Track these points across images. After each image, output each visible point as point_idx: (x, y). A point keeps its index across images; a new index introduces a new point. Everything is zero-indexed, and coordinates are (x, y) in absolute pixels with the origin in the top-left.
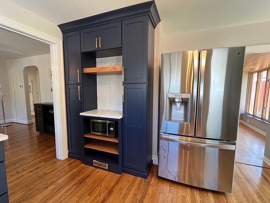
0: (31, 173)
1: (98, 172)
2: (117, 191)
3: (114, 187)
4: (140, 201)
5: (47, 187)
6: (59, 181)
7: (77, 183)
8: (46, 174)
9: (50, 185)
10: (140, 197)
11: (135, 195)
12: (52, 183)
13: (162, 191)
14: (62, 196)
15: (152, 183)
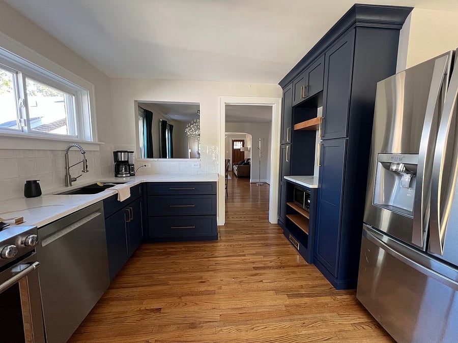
0: (246, 222)
1: (289, 248)
2: (286, 271)
3: (289, 266)
4: (300, 294)
5: (246, 234)
6: (255, 236)
7: (264, 244)
8: (253, 226)
9: (249, 234)
10: (304, 292)
11: (302, 287)
12: (251, 234)
13: (341, 313)
14: (248, 244)
15: (338, 297)
